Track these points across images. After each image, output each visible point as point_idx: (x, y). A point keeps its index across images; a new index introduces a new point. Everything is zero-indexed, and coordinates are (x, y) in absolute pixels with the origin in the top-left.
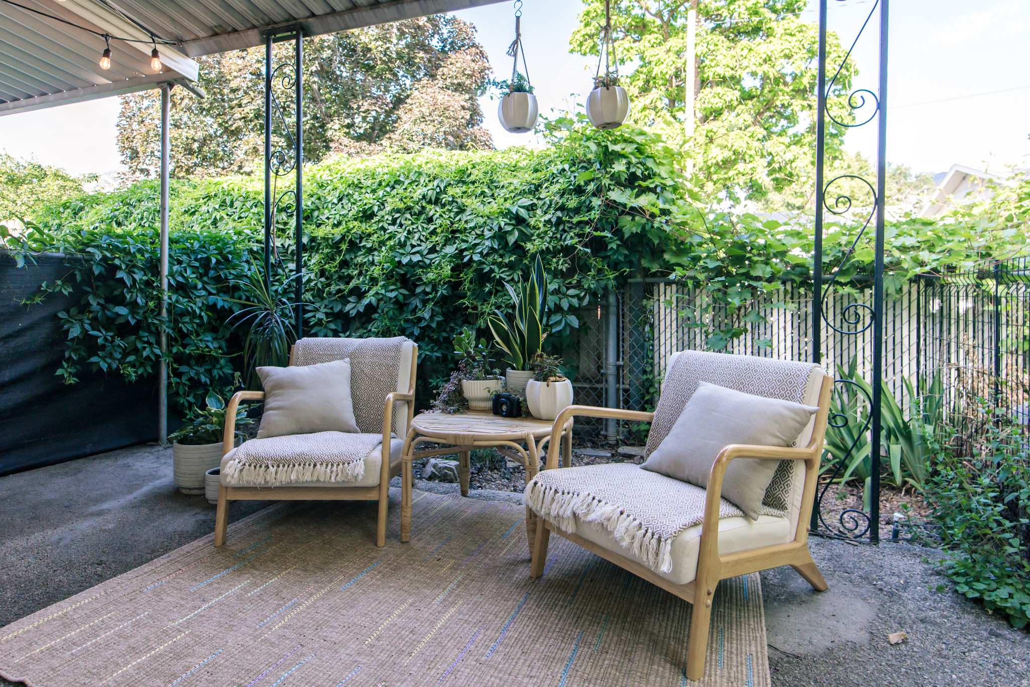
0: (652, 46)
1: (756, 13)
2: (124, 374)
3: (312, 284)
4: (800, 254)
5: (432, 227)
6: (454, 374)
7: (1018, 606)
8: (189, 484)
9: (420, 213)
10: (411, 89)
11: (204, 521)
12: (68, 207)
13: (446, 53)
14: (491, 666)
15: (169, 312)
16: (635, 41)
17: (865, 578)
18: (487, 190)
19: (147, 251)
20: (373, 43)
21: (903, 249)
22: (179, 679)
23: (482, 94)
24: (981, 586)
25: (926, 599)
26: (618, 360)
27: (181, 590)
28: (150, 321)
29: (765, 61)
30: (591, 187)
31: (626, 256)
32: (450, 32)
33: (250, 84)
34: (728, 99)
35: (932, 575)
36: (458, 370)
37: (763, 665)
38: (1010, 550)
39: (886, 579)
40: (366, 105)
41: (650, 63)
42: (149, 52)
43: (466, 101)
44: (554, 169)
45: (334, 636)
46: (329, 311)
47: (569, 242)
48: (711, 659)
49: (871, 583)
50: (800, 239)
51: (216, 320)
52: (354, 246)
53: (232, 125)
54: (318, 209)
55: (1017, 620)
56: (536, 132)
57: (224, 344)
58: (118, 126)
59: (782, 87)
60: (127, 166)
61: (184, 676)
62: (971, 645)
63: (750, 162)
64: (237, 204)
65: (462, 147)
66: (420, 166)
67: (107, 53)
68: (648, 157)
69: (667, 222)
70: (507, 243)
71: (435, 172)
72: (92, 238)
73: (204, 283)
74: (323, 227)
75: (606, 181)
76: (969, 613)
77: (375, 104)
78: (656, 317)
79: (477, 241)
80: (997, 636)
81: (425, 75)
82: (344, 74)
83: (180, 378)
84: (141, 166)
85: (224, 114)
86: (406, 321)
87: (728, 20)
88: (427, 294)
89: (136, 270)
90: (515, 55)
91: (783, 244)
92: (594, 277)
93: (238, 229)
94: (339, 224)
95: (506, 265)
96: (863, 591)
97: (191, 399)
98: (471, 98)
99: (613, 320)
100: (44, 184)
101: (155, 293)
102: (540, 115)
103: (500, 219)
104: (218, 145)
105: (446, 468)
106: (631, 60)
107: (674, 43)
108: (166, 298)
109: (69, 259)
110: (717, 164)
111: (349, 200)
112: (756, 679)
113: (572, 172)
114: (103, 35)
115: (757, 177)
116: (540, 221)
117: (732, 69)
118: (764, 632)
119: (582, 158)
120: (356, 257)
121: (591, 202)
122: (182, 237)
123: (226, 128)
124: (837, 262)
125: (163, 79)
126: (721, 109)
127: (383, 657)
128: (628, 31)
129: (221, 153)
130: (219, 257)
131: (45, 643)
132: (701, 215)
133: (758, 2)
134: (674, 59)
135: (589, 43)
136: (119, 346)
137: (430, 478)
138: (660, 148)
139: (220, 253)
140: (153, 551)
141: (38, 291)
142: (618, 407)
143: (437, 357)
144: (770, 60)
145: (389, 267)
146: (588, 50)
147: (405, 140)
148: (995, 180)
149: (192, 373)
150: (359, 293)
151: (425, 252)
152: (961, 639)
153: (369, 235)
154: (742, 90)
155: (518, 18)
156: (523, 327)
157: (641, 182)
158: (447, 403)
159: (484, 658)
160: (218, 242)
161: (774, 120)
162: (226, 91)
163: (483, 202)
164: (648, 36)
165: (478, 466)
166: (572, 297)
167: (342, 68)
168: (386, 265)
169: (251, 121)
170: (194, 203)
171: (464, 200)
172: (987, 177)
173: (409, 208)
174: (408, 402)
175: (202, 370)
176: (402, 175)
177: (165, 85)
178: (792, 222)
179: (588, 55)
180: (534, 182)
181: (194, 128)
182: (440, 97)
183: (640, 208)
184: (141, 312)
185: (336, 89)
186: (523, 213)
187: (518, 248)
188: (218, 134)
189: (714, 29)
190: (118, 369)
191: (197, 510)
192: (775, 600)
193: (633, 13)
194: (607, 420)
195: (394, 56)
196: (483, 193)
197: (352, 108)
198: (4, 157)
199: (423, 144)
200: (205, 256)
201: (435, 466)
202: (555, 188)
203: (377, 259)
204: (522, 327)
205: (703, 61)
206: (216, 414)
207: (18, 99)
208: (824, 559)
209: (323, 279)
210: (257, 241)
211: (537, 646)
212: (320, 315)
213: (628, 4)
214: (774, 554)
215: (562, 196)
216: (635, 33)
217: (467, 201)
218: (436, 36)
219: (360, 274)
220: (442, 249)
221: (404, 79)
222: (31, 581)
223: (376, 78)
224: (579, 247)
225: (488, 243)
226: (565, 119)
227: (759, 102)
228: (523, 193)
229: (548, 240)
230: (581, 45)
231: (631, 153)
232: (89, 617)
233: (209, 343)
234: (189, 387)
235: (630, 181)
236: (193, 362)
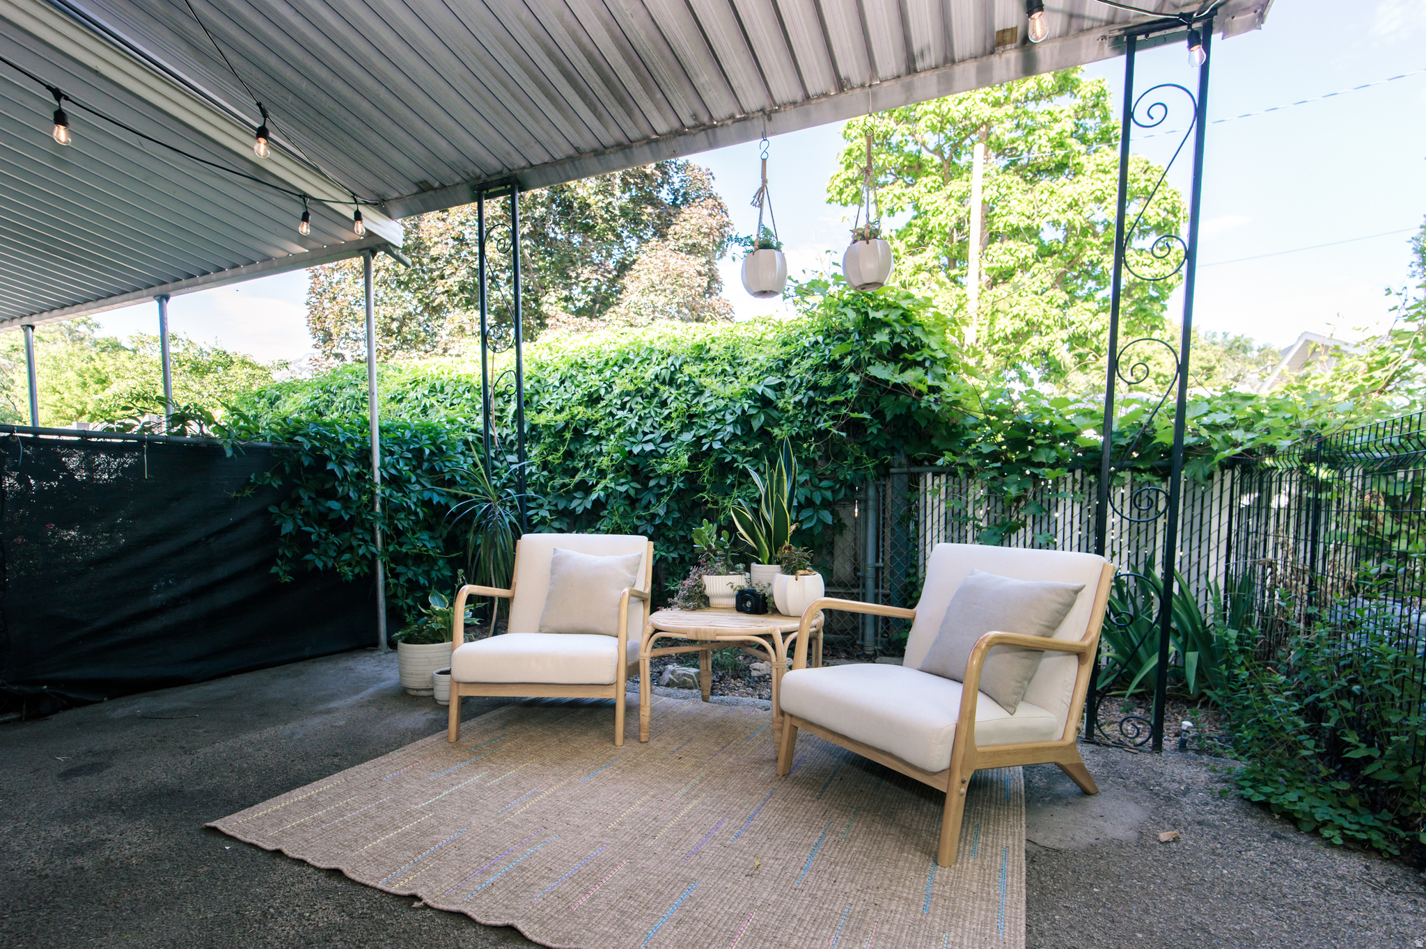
0: (929, 192)
1: (1061, 145)
2: (340, 573)
3: (534, 478)
4: (1091, 436)
5: (666, 412)
6: (694, 570)
7: (1307, 809)
8: (416, 686)
9: (653, 395)
10: (637, 253)
11: (435, 720)
12: (263, 397)
13: (678, 207)
14: (736, 849)
15: (383, 507)
16: (908, 186)
17: (1143, 784)
18: (728, 368)
19: (357, 440)
20: (593, 197)
21: (1213, 428)
22: (428, 852)
23: (721, 257)
24: (1268, 789)
25: (1207, 804)
26: (877, 561)
27: (420, 779)
28: (364, 516)
29: (1070, 206)
30: (848, 361)
31: (887, 441)
32: (682, 180)
33: (453, 251)
34: (1022, 256)
35: (1217, 782)
36: (698, 565)
37: (1019, 856)
38: (1305, 753)
39: (1165, 785)
40: (586, 273)
41: (926, 212)
42: (352, 216)
43: (703, 266)
44: (806, 342)
45: (577, 821)
46: (553, 508)
47: (822, 425)
48: (964, 849)
49: (1147, 789)
50: (1093, 418)
51: (432, 517)
52: (579, 435)
53: (434, 301)
54: (538, 393)
55: (1305, 824)
56: (785, 297)
57: (441, 544)
58: (308, 304)
59: (1090, 239)
60: (320, 351)
61: (432, 849)
62: (1250, 845)
63: (1047, 334)
64: (448, 389)
65: (698, 320)
66: (651, 342)
67: (305, 218)
68: (916, 325)
69: (936, 400)
70: (751, 428)
71: (670, 347)
72: (299, 426)
73: (417, 476)
74: (544, 413)
75: (865, 355)
76: (1253, 817)
77: (596, 271)
78: (922, 512)
79: (718, 427)
80: (1280, 838)
81: (654, 235)
82: (559, 237)
83: (398, 579)
84: (336, 350)
85: (426, 288)
86: (639, 518)
87: (1025, 154)
88: (661, 487)
89: (347, 462)
90: (761, 206)
91: (1073, 425)
92: (850, 466)
93: (452, 417)
94: (562, 409)
95: (751, 454)
96: (1137, 795)
97: (409, 601)
98: (708, 262)
99: (871, 516)
100: (230, 373)
101: (367, 486)
102: (790, 278)
103: (744, 400)
104: (420, 325)
105: (684, 675)
106: (903, 210)
107: (956, 186)
108: (378, 491)
109: (276, 449)
110: (1006, 338)
111: (573, 382)
112: (1010, 868)
113: (827, 345)
114: (300, 196)
115: (1055, 353)
116: (789, 403)
117: (1029, 218)
118: (1023, 829)
119: (839, 328)
120: (581, 447)
121: (848, 379)
122: (392, 426)
123: (427, 304)
124: (1137, 445)
125: (364, 245)
126: (1013, 269)
127: (627, 839)
128: (899, 173)
129: (423, 334)
130: (433, 448)
131: (294, 820)
132: (977, 393)
133: (1064, 131)
134: (956, 207)
135: (852, 190)
136: (333, 543)
137: (668, 685)
138: (929, 315)
139: (434, 444)
140: (387, 746)
141: (248, 483)
142: (876, 602)
143: (673, 558)
144: (1076, 205)
145: (618, 458)
146: (849, 199)
147: (632, 314)
148: (1343, 348)
149: (410, 575)
150: (586, 488)
151: (659, 440)
152: (1240, 840)
153: (596, 422)
154: (1041, 244)
155: (764, 161)
156: (769, 517)
157: (907, 355)
158: (687, 599)
159: (728, 842)
160: (430, 432)
161: (1079, 281)
162: (425, 261)
163: (724, 383)
164: (924, 179)
165: (720, 674)
166: (826, 489)
167: (557, 229)
168: (615, 456)
169: (455, 295)
170: (401, 389)
171: (702, 380)
172: (1331, 344)
173: (639, 391)
174: (644, 601)
175: (420, 571)
176: (632, 353)
177: (368, 252)
178: (1085, 400)
179: (850, 205)
180: (782, 357)
181: (392, 305)
182: (672, 261)
183: (906, 385)
184: (354, 506)
185: (551, 255)
186: (770, 394)
187: (764, 433)
188: (419, 311)
189: (1007, 168)
190: (334, 568)
191: (427, 710)
192: (1039, 801)
193: (906, 149)
194: (864, 615)
195: (617, 212)
196: (723, 371)
197: (570, 278)
198: (186, 343)
199: (653, 319)
200: (418, 446)
201: (673, 672)
202: (807, 364)
203: (605, 449)
204: (767, 517)
205: (992, 209)
206: (441, 613)
207: (208, 273)
208: (1098, 765)
209: (545, 473)
210: (473, 431)
211: (784, 833)
212: (544, 513)
213: (900, 138)
214: (1038, 749)
215: (815, 373)
216: (909, 175)
217: (706, 381)
218: (666, 186)
219: (586, 467)
220: (677, 436)
221: (628, 240)
222: (271, 769)
223: (597, 239)
224: (834, 431)
225: (730, 429)
226: (819, 281)
227: (1062, 258)
228: (770, 371)
229: (799, 424)
230: (841, 192)
231: (895, 321)
232: (333, 800)
233: (425, 542)
234: (407, 589)
235: (895, 355)
236: (410, 562)
